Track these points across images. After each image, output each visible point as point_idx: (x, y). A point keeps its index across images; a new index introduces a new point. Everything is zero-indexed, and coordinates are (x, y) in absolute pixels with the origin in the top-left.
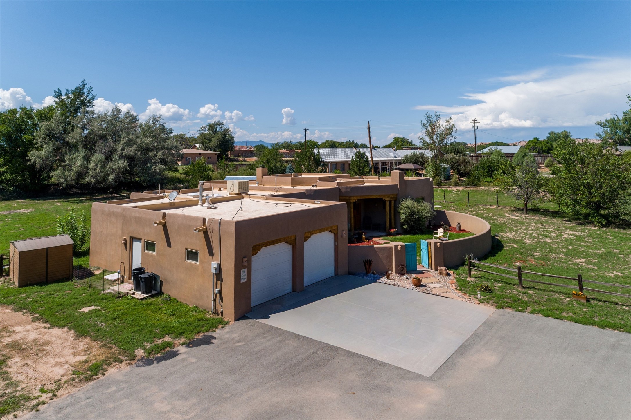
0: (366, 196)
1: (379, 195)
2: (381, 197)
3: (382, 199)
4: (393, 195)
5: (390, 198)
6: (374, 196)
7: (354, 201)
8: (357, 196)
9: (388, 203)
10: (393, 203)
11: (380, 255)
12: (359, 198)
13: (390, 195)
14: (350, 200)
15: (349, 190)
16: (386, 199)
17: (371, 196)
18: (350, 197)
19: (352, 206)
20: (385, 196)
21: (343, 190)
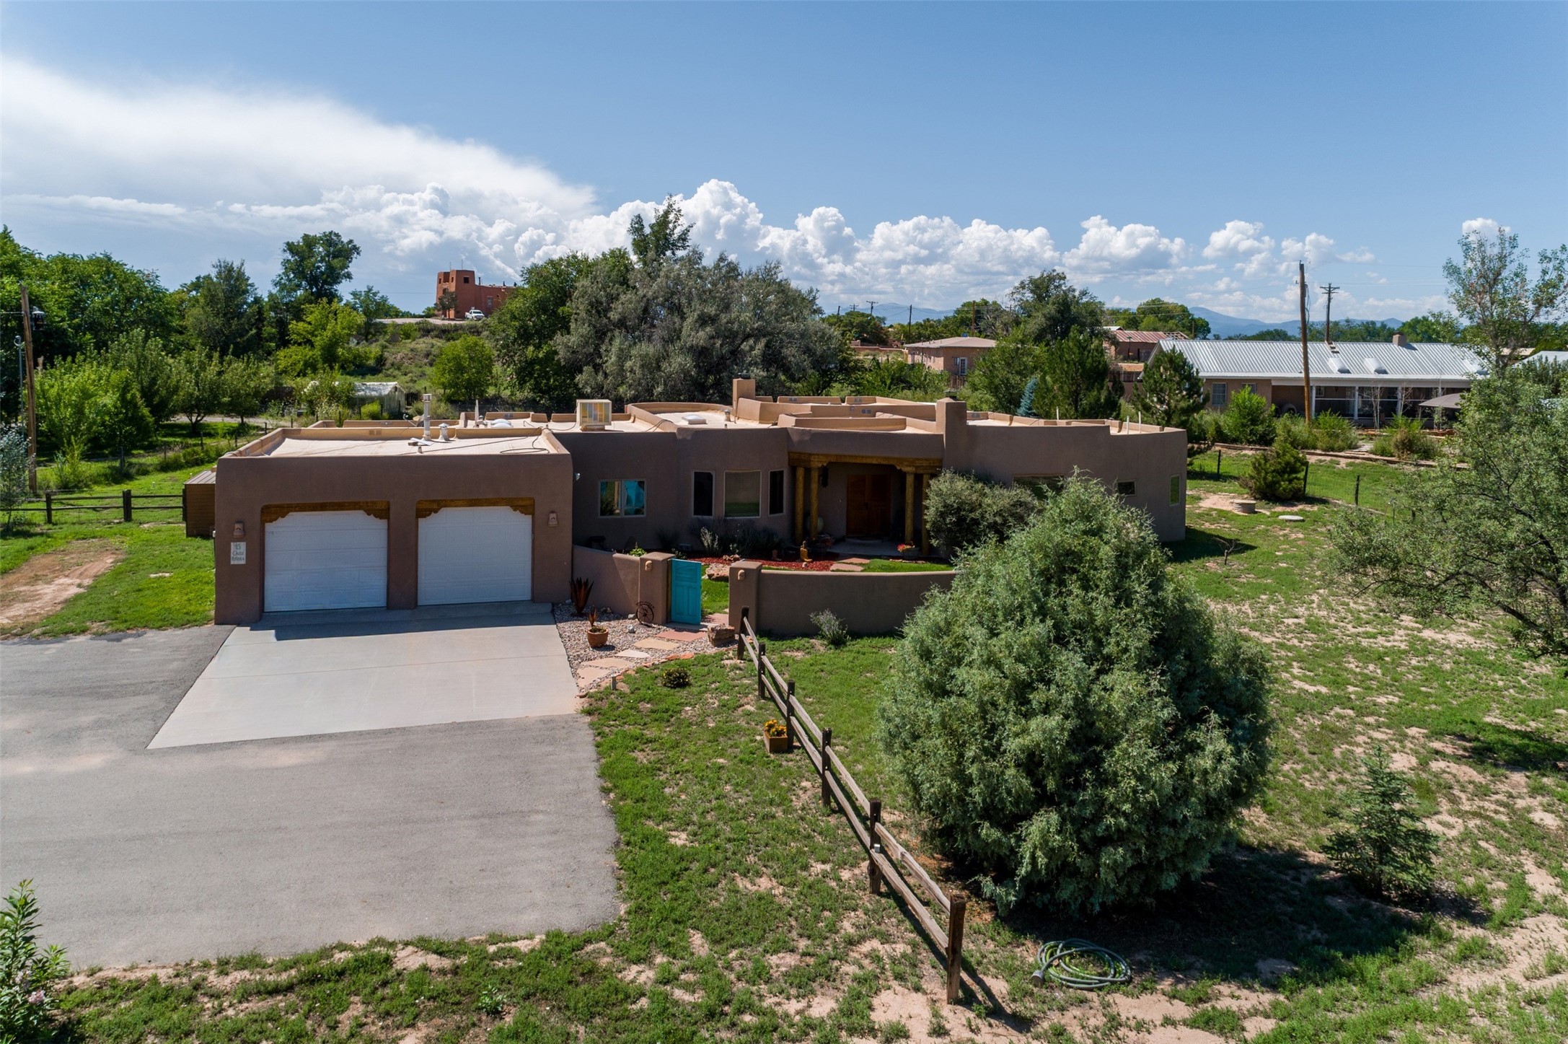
0: (851, 456)
1: (885, 458)
2: (891, 463)
3: (893, 467)
4: (926, 460)
5: (917, 467)
6: (872, 457)
7: (820, 465)
8: (827, 456)
9: (910, 480)
12: (833, 460)
13: (918, 459)
14: (810, 461)
15: (807, 438)
16: (906, 469)
17: (863, 457)
18: (810, 455)
19: (815, 475)
20: (901, 460)
21: (795, 438)
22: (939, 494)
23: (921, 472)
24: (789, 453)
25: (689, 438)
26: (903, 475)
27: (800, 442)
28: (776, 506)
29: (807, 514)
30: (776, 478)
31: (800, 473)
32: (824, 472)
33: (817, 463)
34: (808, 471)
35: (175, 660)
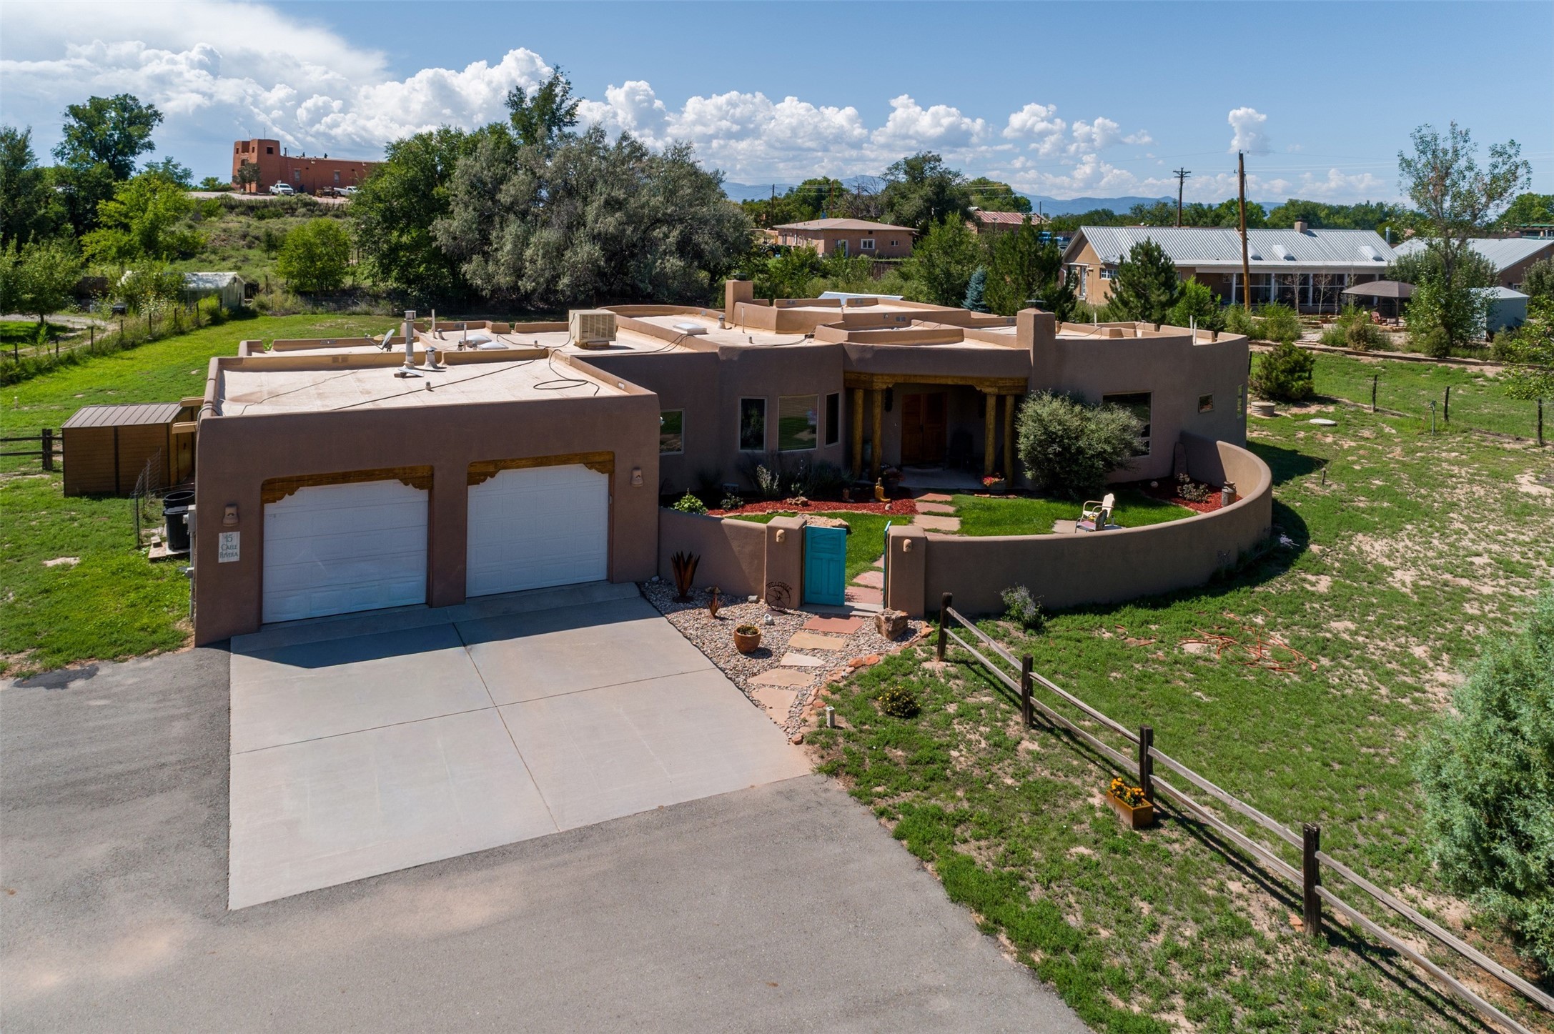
0: (922, 376)
1: (963, 378)
2: (970, 383)
3: (972, 388)
4: (1011, 379)
5: (1000, 388)
6: (947, 377)
7: (885, 387)
8: (894, 376)
9: (991, 402)
10: (1010, 401)
11: (735, 545)
12: (900, 380)
13: (1002, 379)
14: (872, 382)
15: (869, 356)
16: (987, 390)
17: (936, 377)
18: (872, 375)
19: (878, 399)
20: (981, 380)
21: (854, 356)
22: (1039, 419)
23: (1003, 393)
24: (845, 372)
25: (736, 359)
26: (983, 397)
27: (860, 360)
28: (832, 437)
29: (867, 440)
30: (832, 400)
31: (859, 396)
32: (888, 394)
33: (880, 385)
34: (869, 394)
35: (173, 718)
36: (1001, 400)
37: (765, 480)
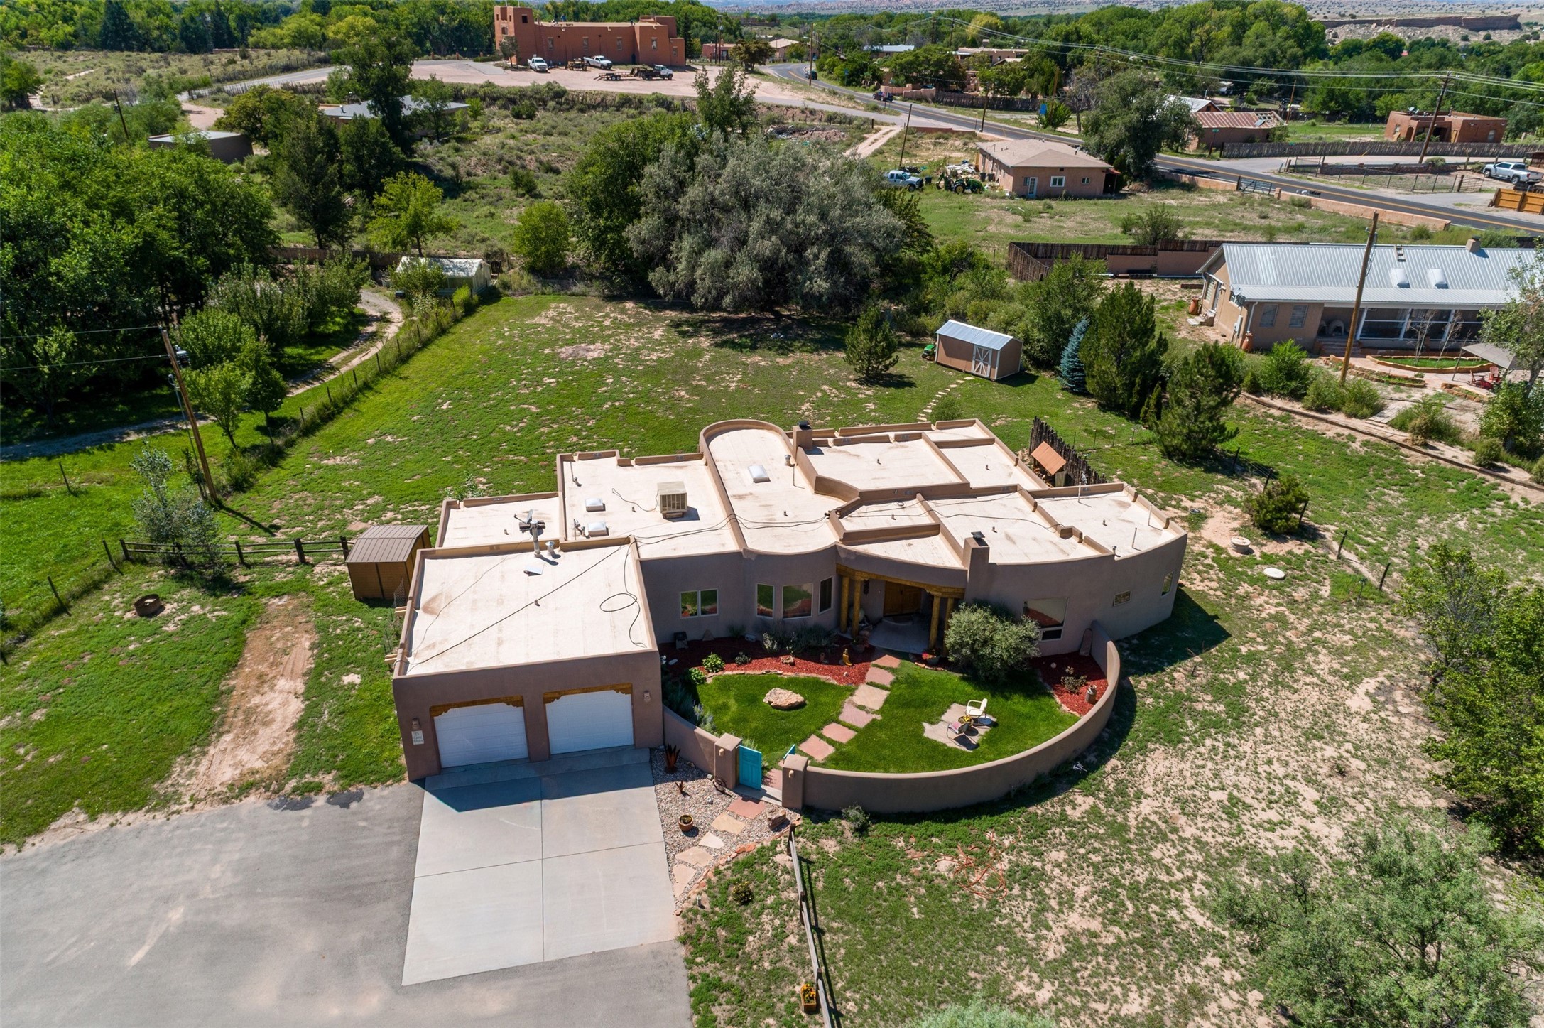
1: (918, 583)
2: (922, 587)
4: (952, 590)
5: (943, 593)
7: (863, 579)
8: (869, 573)
11: (702, 746)
12: (873, 577)
13: (945, 588)
14: (855, 575)
15: (851, 557)
16: (934, 593)
18: (855, 570)
19: (858, 588)
20: (930, 586)
21: (843, 555)
22: (959, 626)
23: (946, 596)
24: (837, 565)
26: (931, 597)
27: (847, 559)
28: (825, 604)
29: (851, 605)
30: (826, 586)
31: (846, 582)
32: (866, 585)
33: (860, 578)
34: (852, 583)
36: (943, 601)
37: (768, 644)
